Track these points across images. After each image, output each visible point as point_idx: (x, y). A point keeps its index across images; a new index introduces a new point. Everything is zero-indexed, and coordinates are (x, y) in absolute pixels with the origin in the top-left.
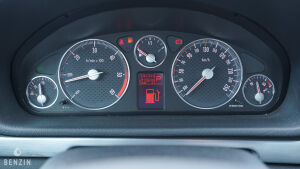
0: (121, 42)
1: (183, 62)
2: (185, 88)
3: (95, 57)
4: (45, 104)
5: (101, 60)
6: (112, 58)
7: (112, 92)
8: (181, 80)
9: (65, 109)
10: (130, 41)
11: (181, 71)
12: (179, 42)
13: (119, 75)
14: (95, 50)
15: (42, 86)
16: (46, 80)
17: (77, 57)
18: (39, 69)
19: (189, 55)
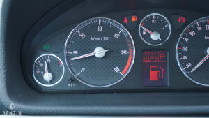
0: (126, 21)
1: (186, 40)
2: (189, 65)
3: (101, 35)
4: (51, 82)
5: (106, 38)
6: (117, 36)
7: (117, 69)
8: (185, 57)
9: (70, 86)
10: (134, 19)
11: (185, 49)
12: (182, 20)
13: (124, 53)
14: (100, 29)
15: (48, 64)
16: (52, 58)
17: (83, 36)
18: (45, 47)
19: (192, 33)
